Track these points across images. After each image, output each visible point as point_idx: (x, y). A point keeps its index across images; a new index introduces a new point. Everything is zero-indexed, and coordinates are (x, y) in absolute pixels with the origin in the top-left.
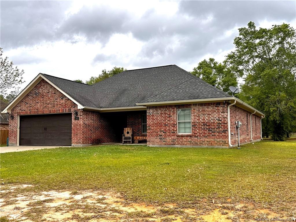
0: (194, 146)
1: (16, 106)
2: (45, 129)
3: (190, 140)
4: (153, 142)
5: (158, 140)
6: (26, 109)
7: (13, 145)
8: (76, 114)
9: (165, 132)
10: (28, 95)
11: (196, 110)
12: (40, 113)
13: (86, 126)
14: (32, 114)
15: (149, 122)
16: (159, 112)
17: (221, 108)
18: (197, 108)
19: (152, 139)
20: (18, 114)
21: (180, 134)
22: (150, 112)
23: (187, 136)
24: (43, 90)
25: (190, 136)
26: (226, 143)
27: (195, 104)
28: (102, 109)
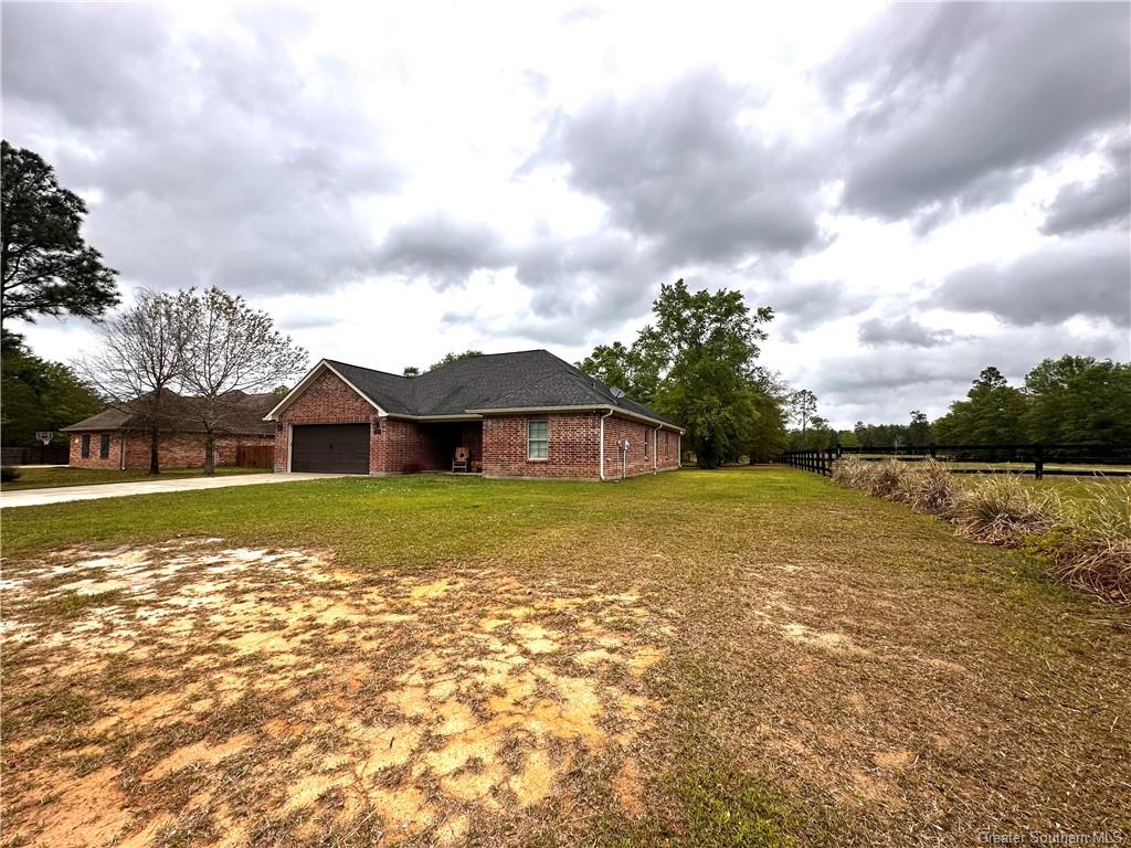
0: (550, 479)
1: (287, 410)
2: (331, 447)
3: (545, 468)
4: (491, 471)
5: (498, 468)
6: (301, 415)
7: (280, 471)
8: (378, 425)
9: (509, 455)
10: (304, 394)
11: (554, 423)
12: (322, 422)
13: (391, 443)
14: (311, 422)
15: (486, 439)
16: (501, 425)
17: (590, 421)
18: (556, 419)
19: (490, 466)
20: (290, 421)
21: (531, 459)
22: (488, 424)
23: (542, 462)
24: (328, 385)
25: (545, 463)
26: (596, 474)
27: (554, 414)
28: (420, 417)
